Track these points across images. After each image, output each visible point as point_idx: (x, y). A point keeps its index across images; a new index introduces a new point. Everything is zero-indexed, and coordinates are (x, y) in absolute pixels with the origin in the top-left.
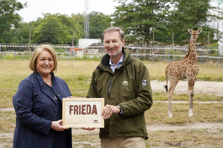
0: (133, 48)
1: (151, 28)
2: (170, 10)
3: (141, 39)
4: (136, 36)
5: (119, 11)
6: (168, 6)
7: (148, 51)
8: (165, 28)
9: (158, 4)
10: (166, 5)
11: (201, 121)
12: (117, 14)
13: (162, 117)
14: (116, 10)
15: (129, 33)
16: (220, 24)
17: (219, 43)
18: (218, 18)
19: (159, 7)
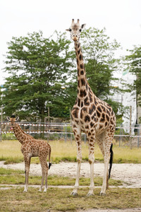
0: (25, 125)
1: (46, 102)
2: (67, 81)
3: (35, 115)
4: (28, 111)
5: (9, 83)
6: (65, 77)
7: (43, 129)
8: (62, 102)
9: (54, 75)
10: (63, 75)
11: (94, 208)
12: (8, 86)
13: (53, 203)
14: (6, 81)
15: (21, 107)
16: (124, 97)
17: (123, 118)
18: (122, 90)
19: (55, 78)
